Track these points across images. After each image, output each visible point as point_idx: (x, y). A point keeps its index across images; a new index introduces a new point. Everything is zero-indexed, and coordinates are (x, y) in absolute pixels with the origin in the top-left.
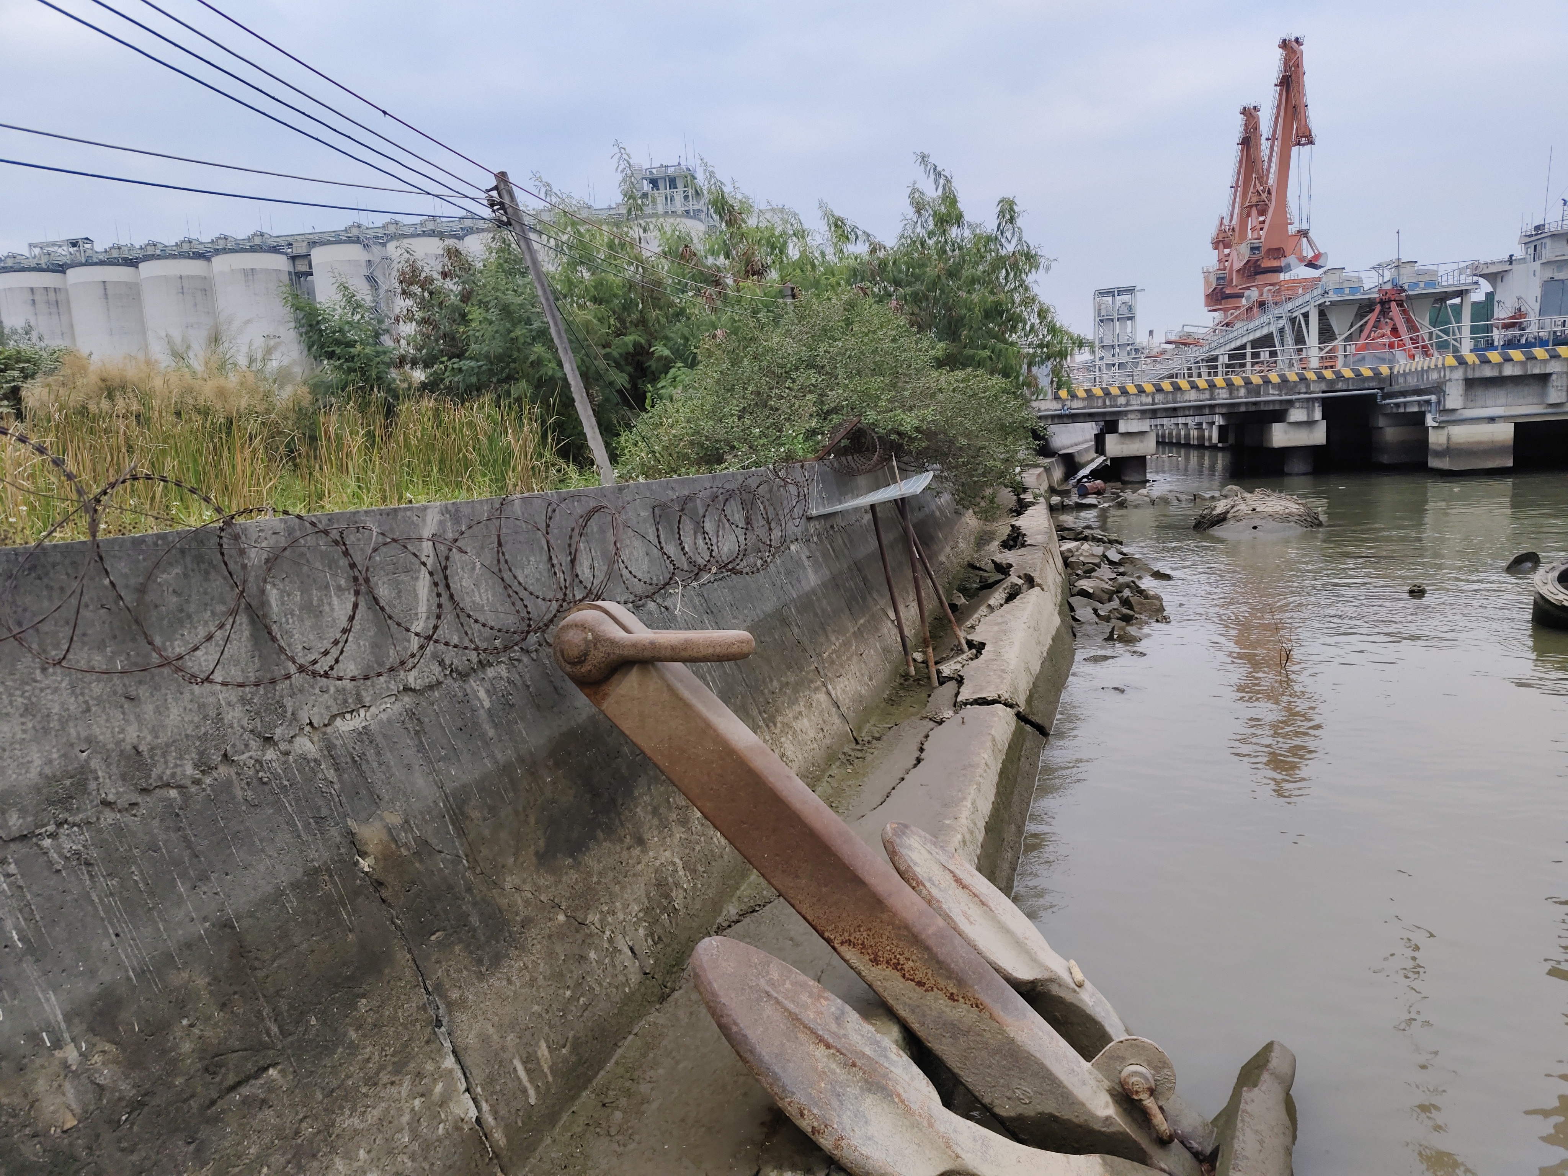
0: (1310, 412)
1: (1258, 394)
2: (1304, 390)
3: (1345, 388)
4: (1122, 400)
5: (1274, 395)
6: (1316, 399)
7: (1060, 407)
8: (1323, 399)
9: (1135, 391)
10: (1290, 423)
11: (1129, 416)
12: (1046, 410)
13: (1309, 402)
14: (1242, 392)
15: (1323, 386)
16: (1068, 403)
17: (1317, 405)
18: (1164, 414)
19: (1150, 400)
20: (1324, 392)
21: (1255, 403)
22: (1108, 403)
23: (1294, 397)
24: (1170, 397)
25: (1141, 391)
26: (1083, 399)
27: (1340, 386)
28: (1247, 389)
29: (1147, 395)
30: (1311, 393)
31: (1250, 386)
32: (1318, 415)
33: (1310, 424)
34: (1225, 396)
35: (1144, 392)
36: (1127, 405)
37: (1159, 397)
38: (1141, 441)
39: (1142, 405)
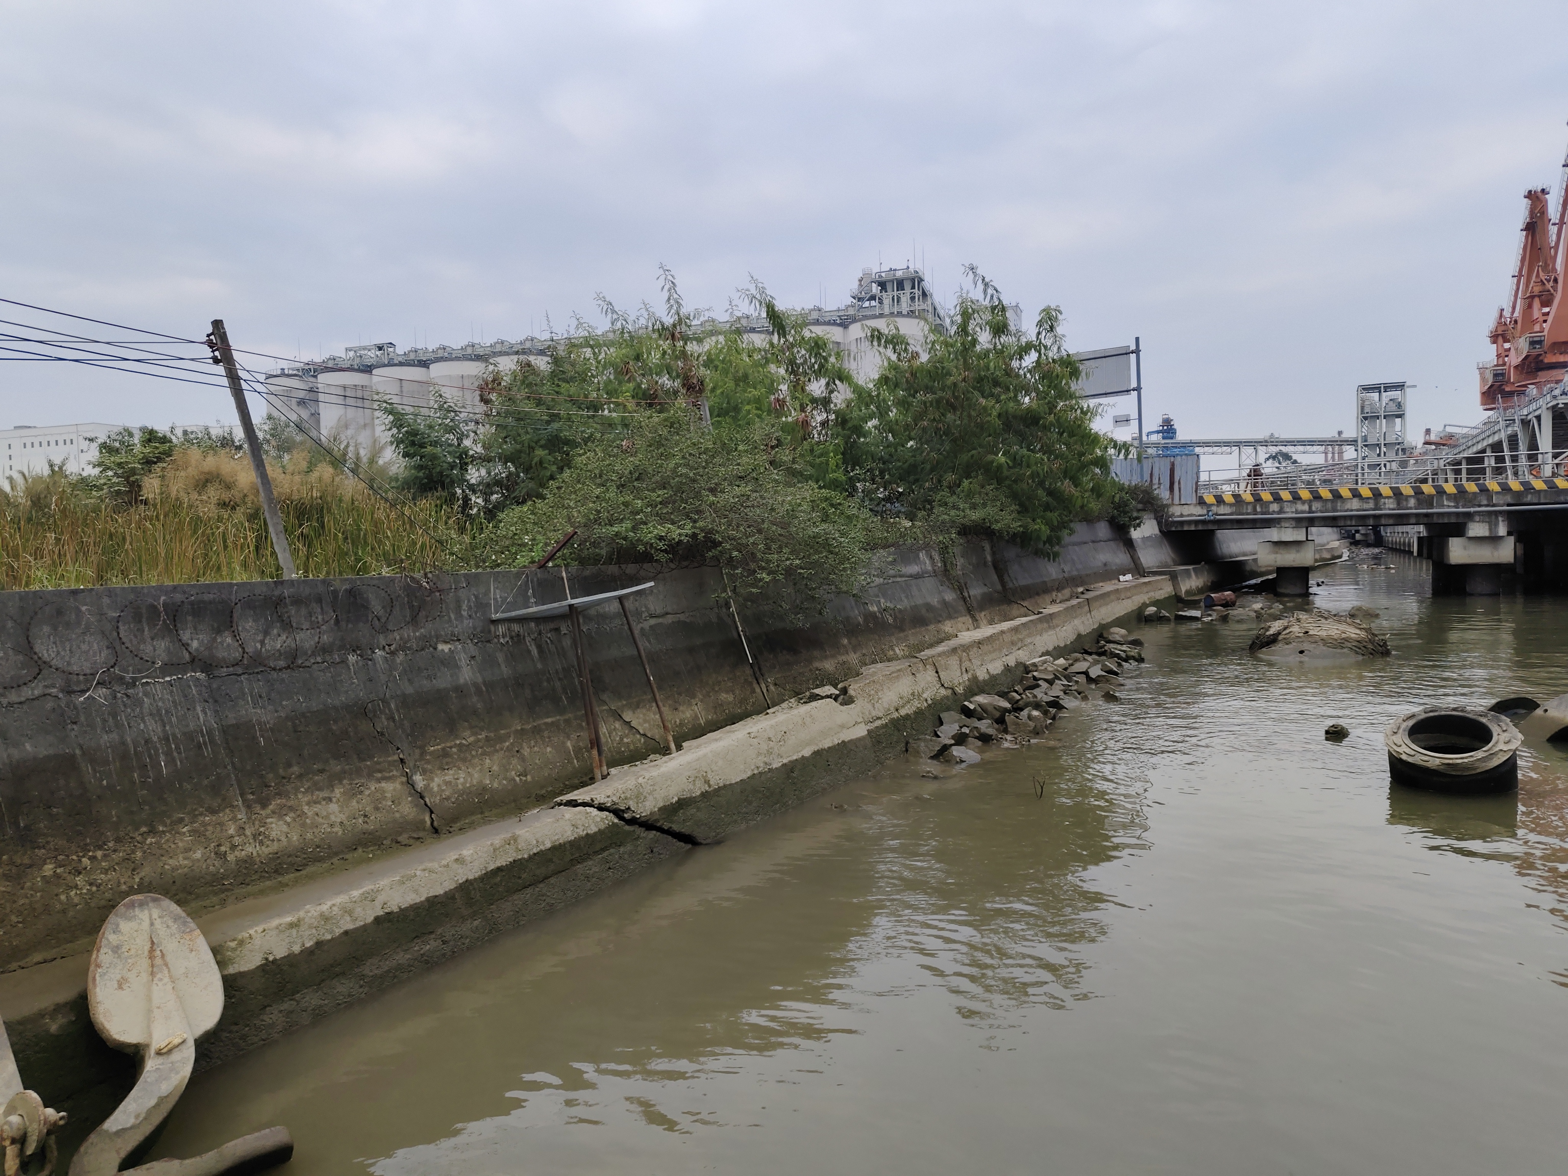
0: (1493, 526)
1: (1431, 506)
2: (1485, 502)
3: (1536, 501)
4: (1275, 507)
5: (1448, 507)
6: (1501, 512)
7: (1205, 512)
8: (1509, 513)
9: (1290, 498)
10: (1470, 538)
11: (1283, 524)
12: (1189, 515)
13: (1491, 517)
14: (1412, 502)
15: (1509, 499)
16: (1214, 508)
17: (1500, 519)
18: (1322, 523)
19: (1306, 507)
20: (1509, 505)
21: (1427, 515)
22: (1259, 509)
23: (1472, 510)
24: (1329, 505)
25: (1296, 498)
26: (1231, 505)
27: (1529, 498)
28: (1418, 500)
29: (1304, 502)
30: (1494, 506)
31: (1420, 496)
32: (1502, 530)
33: (1493, 539)
34: (1392, 506)
35: (1300, 499)
36: (1281, 511)
37: (1316, 506)
38: (1298, 551)
39: (1297, 512)
